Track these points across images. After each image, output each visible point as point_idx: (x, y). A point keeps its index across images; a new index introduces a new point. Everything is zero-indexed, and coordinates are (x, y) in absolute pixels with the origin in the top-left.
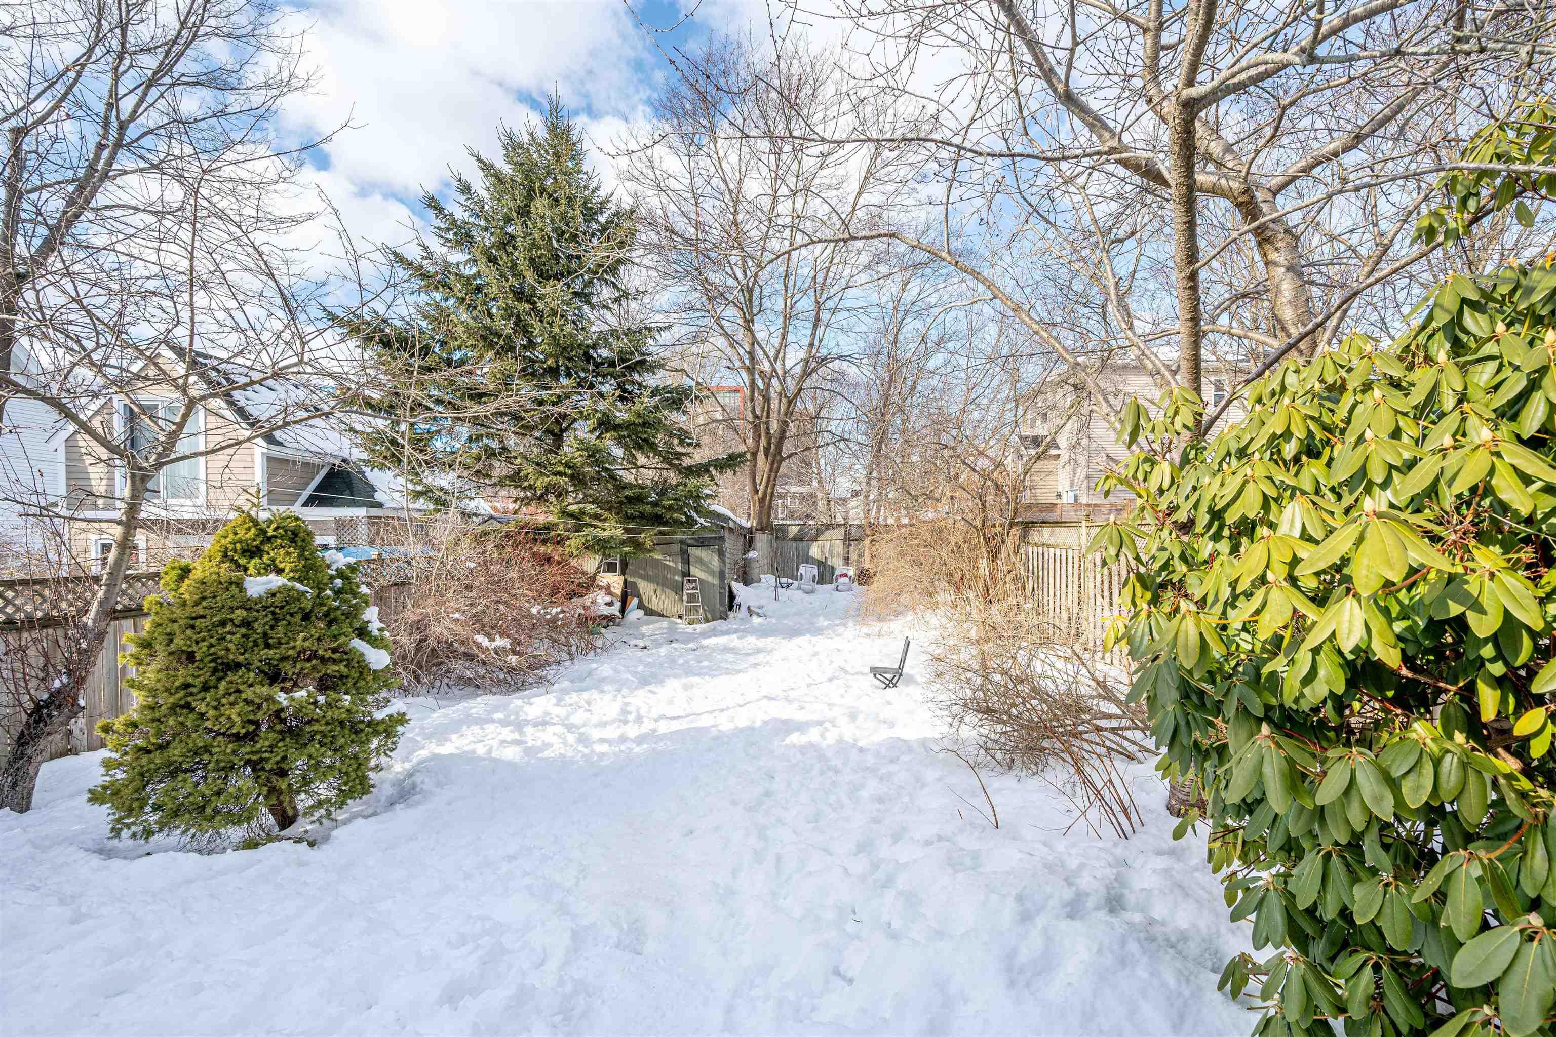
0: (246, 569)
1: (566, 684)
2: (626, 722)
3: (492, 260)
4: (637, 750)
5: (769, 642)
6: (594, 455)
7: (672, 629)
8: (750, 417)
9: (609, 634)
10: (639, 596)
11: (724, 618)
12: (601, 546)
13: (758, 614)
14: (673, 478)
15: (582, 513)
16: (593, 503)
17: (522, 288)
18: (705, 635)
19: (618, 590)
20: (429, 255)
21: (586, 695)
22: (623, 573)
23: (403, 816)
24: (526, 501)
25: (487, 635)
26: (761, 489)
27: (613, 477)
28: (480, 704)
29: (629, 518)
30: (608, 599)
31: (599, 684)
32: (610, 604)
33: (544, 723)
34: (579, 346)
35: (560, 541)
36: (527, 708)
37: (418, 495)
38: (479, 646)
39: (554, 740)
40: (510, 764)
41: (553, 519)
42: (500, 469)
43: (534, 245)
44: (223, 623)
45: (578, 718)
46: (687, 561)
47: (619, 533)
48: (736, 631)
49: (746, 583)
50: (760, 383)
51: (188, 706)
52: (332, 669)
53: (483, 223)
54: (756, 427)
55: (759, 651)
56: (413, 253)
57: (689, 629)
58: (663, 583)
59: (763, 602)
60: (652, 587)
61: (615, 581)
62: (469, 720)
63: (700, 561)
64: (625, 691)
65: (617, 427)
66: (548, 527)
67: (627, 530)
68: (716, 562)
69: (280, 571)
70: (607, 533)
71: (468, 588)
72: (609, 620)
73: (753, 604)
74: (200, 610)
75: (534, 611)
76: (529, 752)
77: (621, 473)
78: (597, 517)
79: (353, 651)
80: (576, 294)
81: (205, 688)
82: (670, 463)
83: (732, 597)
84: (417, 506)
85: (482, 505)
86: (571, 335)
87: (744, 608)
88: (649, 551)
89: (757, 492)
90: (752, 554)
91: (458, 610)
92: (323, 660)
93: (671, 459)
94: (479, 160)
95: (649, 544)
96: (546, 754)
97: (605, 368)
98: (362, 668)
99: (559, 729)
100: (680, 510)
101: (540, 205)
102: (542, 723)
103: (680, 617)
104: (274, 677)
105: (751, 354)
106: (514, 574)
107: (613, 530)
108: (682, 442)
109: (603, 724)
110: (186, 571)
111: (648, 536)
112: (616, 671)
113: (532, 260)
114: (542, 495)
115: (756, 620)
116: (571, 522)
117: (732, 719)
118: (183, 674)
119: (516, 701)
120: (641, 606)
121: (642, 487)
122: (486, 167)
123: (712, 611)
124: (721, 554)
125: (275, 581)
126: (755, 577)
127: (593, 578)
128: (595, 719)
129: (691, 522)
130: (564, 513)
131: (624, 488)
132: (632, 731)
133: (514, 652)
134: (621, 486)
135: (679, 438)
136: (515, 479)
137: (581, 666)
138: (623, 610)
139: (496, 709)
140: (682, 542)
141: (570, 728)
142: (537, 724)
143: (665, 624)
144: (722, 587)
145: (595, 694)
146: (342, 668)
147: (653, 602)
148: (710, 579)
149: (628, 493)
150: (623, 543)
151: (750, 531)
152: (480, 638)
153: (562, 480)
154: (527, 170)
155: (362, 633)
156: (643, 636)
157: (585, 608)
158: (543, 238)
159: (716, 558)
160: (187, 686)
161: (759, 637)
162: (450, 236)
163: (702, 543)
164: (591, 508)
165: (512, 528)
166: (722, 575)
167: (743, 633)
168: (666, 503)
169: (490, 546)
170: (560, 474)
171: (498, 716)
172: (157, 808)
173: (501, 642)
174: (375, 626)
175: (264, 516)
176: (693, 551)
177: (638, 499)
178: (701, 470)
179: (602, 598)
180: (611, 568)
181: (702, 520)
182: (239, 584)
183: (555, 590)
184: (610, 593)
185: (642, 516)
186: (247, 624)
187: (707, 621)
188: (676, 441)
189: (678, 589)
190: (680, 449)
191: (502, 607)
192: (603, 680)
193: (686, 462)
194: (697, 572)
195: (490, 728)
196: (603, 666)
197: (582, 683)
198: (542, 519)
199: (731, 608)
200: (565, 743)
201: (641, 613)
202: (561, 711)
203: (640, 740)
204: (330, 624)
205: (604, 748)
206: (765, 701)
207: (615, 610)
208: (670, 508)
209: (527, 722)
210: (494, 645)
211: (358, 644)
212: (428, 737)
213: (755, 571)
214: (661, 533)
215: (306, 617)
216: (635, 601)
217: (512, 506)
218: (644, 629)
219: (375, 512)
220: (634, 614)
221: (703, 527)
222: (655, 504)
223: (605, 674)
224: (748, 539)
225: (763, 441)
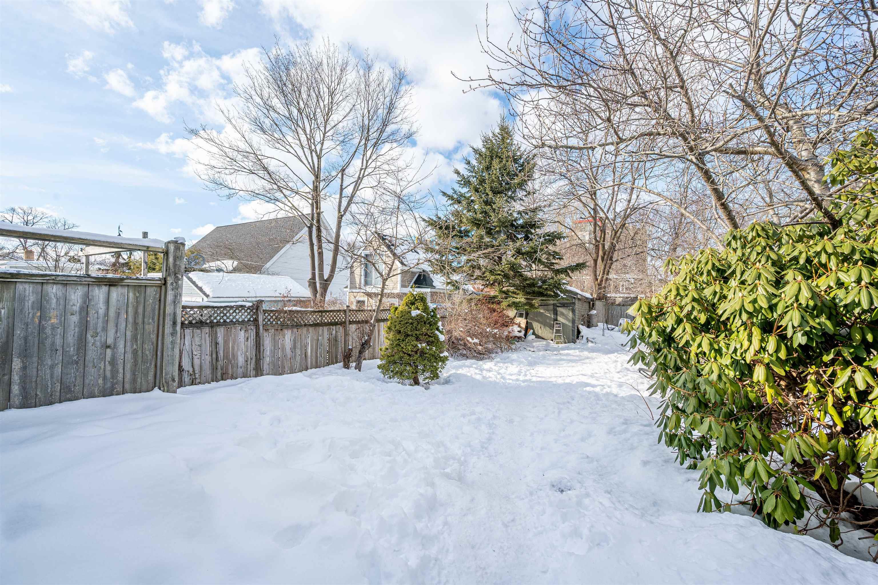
0: (411, 308)
1: (499, 359)
2: (520, 375)
3: (477, 190)
4: (522, 384)
5: (594, 355)
6: (513, 267)
7: (548, 345)
8: (594, 242)
9: (518, 344)
10: (533, 329)
11: (574, 342)
12: (515, 305)
13: (592, 342)
14: (550, 274)
15: (508, 291)
16: (513, 286)
17: (487, 200)
18: (563, 349)
19: (523, 325)
20: (455, 192)
21: (506, 365)
22: (526, 318)
23: (447, 388)
24: (486, 286)
25: (471, 337)
26: (599, 278)
27: (521, 276)
28: (469, 362)
29: (528, 293)
30: (519, 329)
31: (512, 362)
32: (520, 332)
33: (490, 371)
34: (509, 221)
35: (499, 303)
36: (484, 365)
37: (448, 283)
38: (468, 341)
39: (493, 376)
40: (478, 380)
41: (497, 293)
42: (477, 273)
43: (493, 181)
44: (407, 323)
45: (502, 371)
46: (556, 313)
47: (523, 300)
48: (578, 348)
49: (589, 327)
50: (599, 223)
51: (399, 345)
52: (431, 339)
53: (474, 174)
54: (597, 247)
55: (588, 358)
56: (450, 192)
57: (556, 346)
58: (545, 323)
59: (595, 336)
60: (539, 325)
61: (523, 322)
62: (464, 366)
63: (563, 314)
64: (522, 365)
65: (523, 254)
66: (495, 297)
67: (527, 299)
68: (570, 314)
69: (419, 309)
70: (518, 300)
71: (465, 319)
72: (519, 338)
73: (590, 337)
74: (402, 319)
75: (488, 330)
76: (484, 377)
77: (526, 273)
78: (514, 293)
79: (436, 334)
80: (509, 197)
81: (403, 341)
82: (548, 267)
83: (579, 332)
84: (448, 288)
85: (470, 288)
86: (506, 217)
87: (584, 338)
88: (536, 308)
89: (597, 280)
90: (594, 312)
91: (462, 327)
92: (429, 336)
93: (549, 266)
94: (474, 149)
95: (537, 305)
96: (490, 379)
97: (519, 229)
98: (437, 339)
99: (495, 373)
100: (551, 290)
101: (495, 163)
102: (489, 371)
103: (552, 340)
104: (417, 339)
105: (595, 210)
106: (481, 316)
107: (521, 298)
108: (554, 258)
109: (511, 375)
110: (396, 309)
111: (536, 302)
112: (518, 357)
113: (491, 187)
114: (492, 284)
115: (590, 344)
116: (504, 296)
117: (564, 380)
118: (398, 337)
119: (481, 363)
120: (534, 333)
121: (534, 279)
122: (476, 151)
123: (568, 338)
124: (573, 311)
125: (418, 312)
126: (594, 324)
127: (512, 319)
128: (508, 372)
129: (557, 295)
130: (501, 291)
131: (526, 280)
132: (521, 378)
133: (480, 345)
134: (526, 279)
135: (553, 255)
136: (482, 278)
137: (505, 355)
138: (525, 335)
139: (474, 364)
140: (554, 304)
141: (499, 374)
142: (487, 370)
143: (544, 342)
144: (573, 327)
145: (509, 365)
146: (433, 339)
147: (540, 332)
148: (567, 323)
149: (528, 282)
150: (525, 304)
151: (592, 300)
152: (469, 338)
153: (499, 277)
154: (491, 150)
155: (438, 329)
156: (533, 347)
157: (509, 332)
158: (496, 178)
159: (571, 313)
160: (399, 339)
161: (590, 352)
162: (462, 182)
163: (563, 305)
164: (512, 289)
165: (481, 297)
166: (573, 322)
167: (582, 350)
168: (545, 287)
169: (473, 304)
170: (499, 275)
171: (474, 366)
172: (392, 371)
173: (476, 341)
174: (441, 328)
175: (415, 293)
176: (560, 309)
177: (533, 285)
178: (564, 271)
179: (516, 328)
180: (521, 315)
181: (562, 295)
182: (410, 312)
183: (496, 322)
184: (519, 326)
185: (534, 292)
186: (412, 324)
187: (565, 343)
188: (551, 258)
189: (552, 327)
190: (554, 261)
191: (476, 328)
192: (513, 360)
193: (557, 267)
194: (560, 319)
195: (472, 369)
196: (514, 356)
197: (504, 360)
198: (492, 294)
199: (578, 337)
200: (496, 378)
201: (534, 337)
202: (496, 368)
203: (524, 381)
204: (430, 325)
205: (511, 381)
206: (581, 376)
207: (522, 334)
208: (546, 289)
209: (484, 369)
210: (473, 341)
211: (437, 332)
212: (453, 368)
213: (594, 321)
214: (542, 300)
215: (425, 323)
216: (532, 331)
217: (481, 287)
218: (534, 344)
219: (433, 290)
220: (531, 337)
221: (562, 298)
222: (540, 287)
223: (514, 358)
224: (591, 304)
225: (601, 253)
